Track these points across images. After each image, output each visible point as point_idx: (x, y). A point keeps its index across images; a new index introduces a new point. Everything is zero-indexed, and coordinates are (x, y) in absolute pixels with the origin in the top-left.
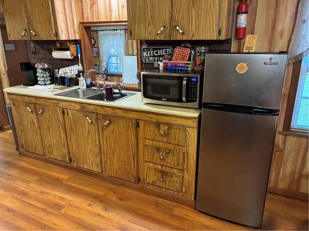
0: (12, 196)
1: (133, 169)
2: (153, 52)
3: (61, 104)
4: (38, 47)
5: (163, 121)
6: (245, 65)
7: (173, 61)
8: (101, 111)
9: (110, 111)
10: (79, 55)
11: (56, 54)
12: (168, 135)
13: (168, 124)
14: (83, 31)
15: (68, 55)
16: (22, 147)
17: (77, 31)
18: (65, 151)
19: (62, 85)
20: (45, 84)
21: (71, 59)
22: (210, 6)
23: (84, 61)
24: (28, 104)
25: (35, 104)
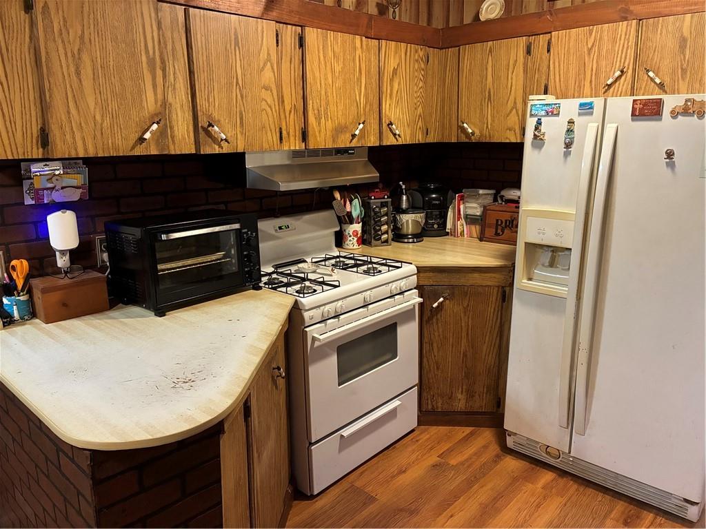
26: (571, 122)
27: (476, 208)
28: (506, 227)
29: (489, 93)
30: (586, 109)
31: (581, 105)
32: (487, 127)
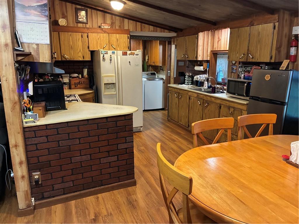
0: (158, 133)
1: (215, 134)
2: (244, 69)
3: (190, 94)
4: (190, 64)
5: (232, 106)
6: (269, 76)
7: (250, 74)
8: (205, 98)
9: (209, 98)
10: (208, 69)
11: (197, 68)
12: (233, 114)
13: (234, 108)
14: (212, 56)
15: (201, 69)
16: (170, 117)
17: (209, 55)
18: (187, 120)
19: (196, 86)
20: (188, 85)
21: (203, 71)
22: (267, 43)
23: (210, 72)
24: (176, 93)
25: (179, 93)
26: (111, 55)
27: (67, 80)
28: (78, 84)
29: (72, 46)
30: (113, 53)
31: (112, 52)
32: (72, 56)
